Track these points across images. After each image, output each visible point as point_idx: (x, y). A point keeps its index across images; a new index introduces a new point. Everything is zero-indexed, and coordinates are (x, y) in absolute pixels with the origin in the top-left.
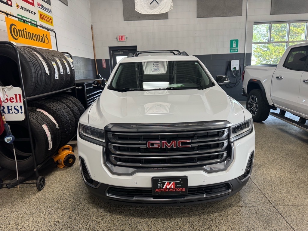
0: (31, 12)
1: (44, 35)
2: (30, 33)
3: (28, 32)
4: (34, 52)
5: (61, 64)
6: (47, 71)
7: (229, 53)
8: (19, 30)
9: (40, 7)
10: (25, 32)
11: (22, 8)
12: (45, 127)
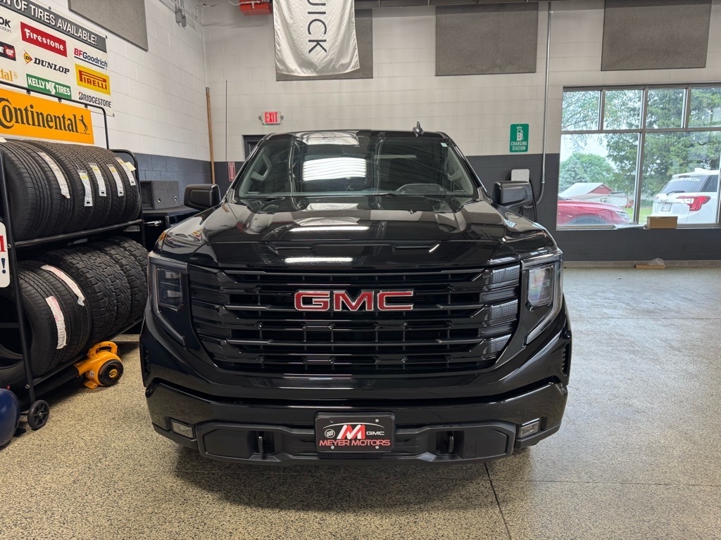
0: (57, 68)
1: (75, 116)
2: (41, 114)
3: (37, 113)
4: (39, 153)
5: (103, 175)
6: (65, 191)
7: (507, 152)
8: (15, 109)
9: (81, 57)
10: (30, 113)
11: (39, 62)
12: (52, 302)
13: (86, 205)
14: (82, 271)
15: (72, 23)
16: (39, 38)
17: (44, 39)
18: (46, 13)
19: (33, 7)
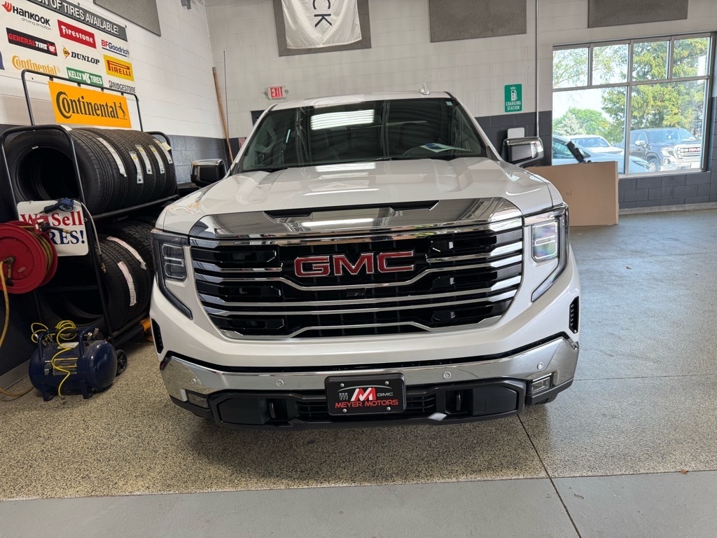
0: (90, 59)
1: (115, 103)
3: (87, 103)
4: (98, 139)
6: (122, 170)
7: (503, 113)
8: (71, 100)
9: (108, 48)
10: (82, 103)
11: (75, 55)
12: (122, 266)
13: (138, 182)
14: (139, 241)
15: (98, 17)
16: (73, 33)
17: (77, 34)
18: (76, 9)
19: (66, 5)
